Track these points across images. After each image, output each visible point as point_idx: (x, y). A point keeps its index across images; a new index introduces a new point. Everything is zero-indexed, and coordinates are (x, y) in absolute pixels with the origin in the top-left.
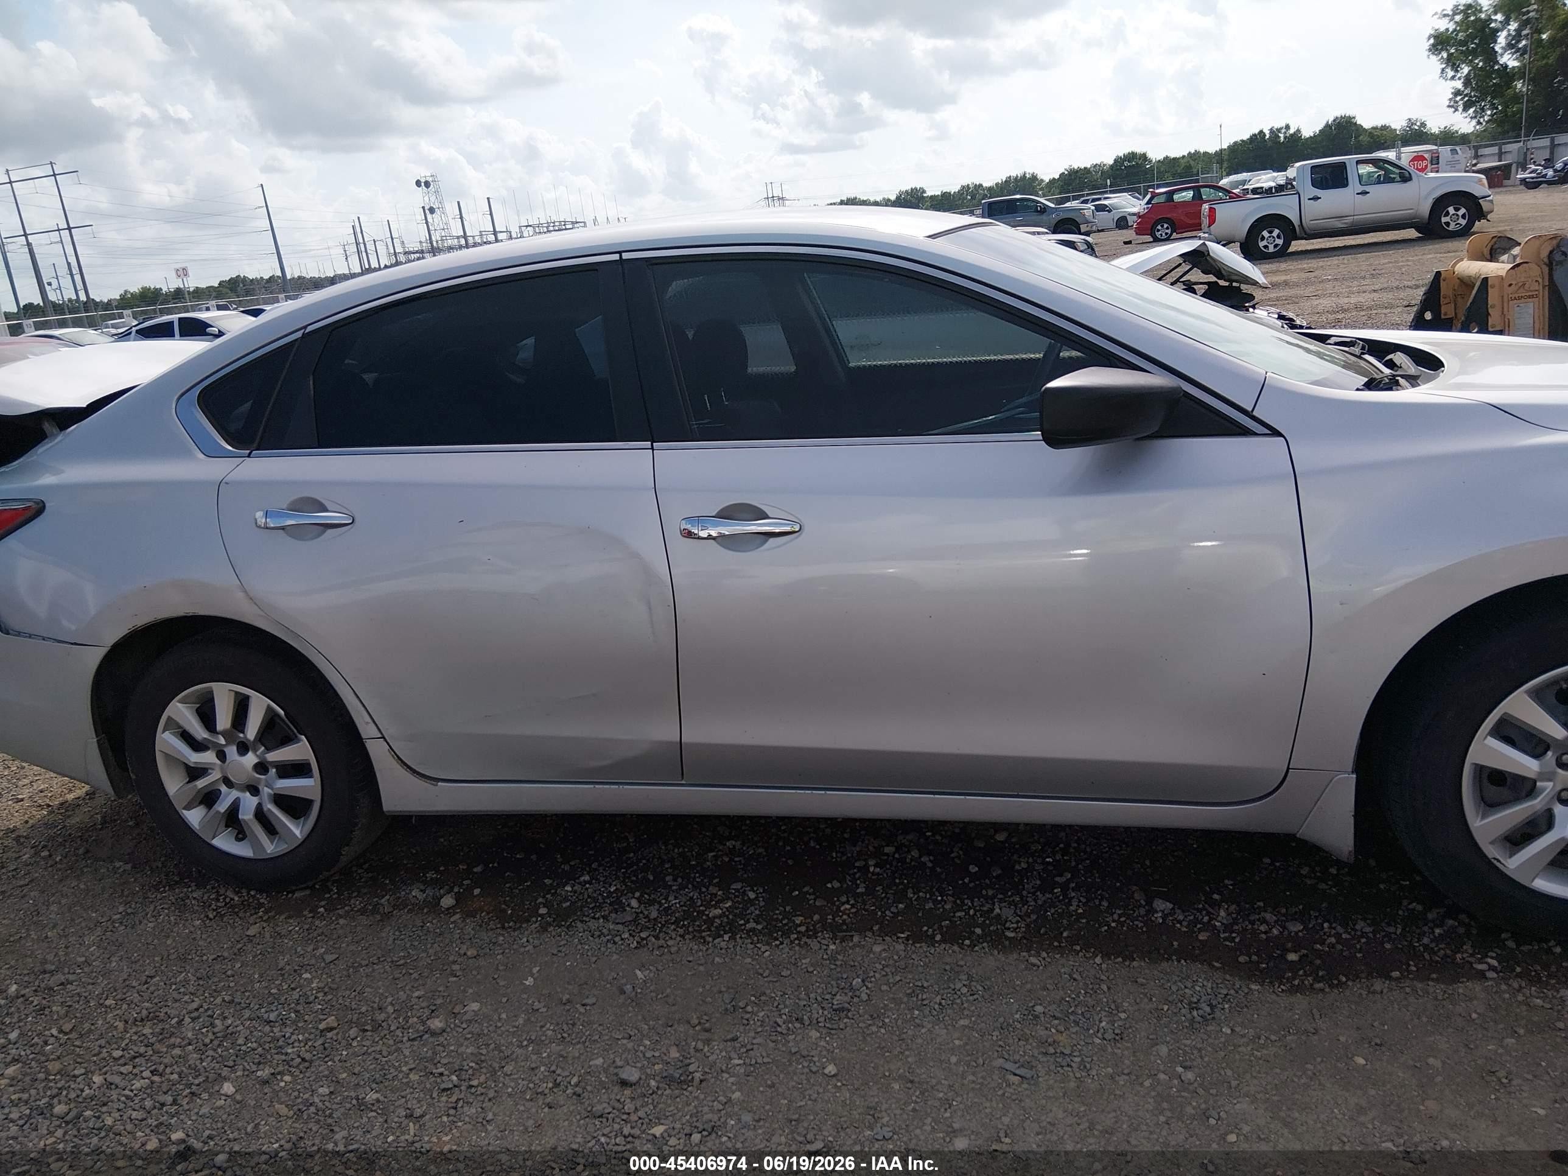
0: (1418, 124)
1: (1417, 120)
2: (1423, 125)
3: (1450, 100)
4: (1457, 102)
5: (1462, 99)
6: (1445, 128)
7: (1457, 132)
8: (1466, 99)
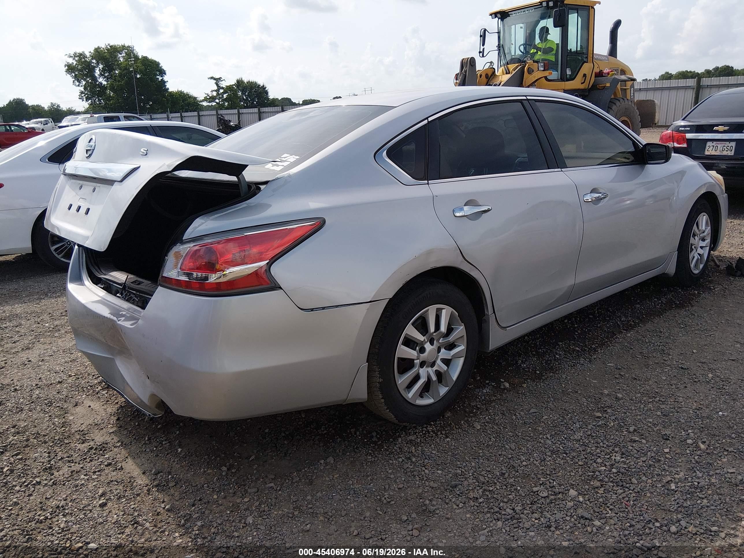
0: (56, 105)
1: (55, 103)
2: (58, 106)
3: (79, 95)
4: (83, 97)
5: (85, 96)
6: (69, 108)
7: (75, 110)
8: (86, 96)
